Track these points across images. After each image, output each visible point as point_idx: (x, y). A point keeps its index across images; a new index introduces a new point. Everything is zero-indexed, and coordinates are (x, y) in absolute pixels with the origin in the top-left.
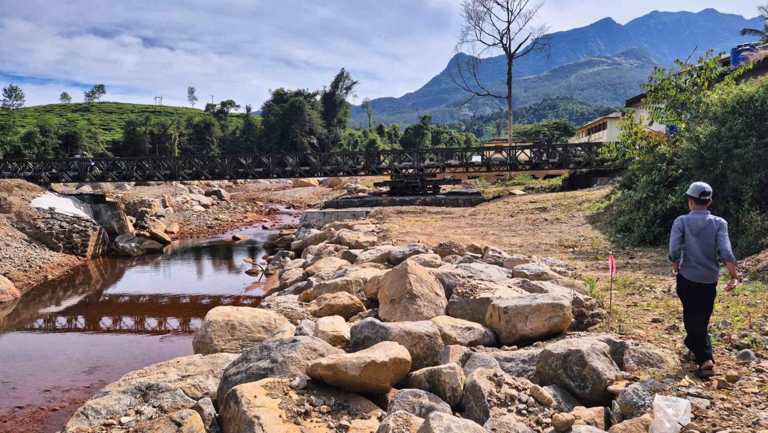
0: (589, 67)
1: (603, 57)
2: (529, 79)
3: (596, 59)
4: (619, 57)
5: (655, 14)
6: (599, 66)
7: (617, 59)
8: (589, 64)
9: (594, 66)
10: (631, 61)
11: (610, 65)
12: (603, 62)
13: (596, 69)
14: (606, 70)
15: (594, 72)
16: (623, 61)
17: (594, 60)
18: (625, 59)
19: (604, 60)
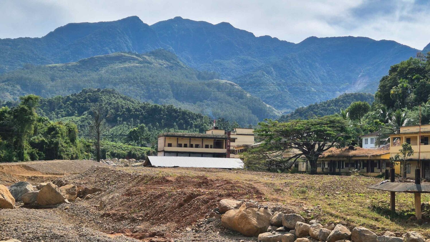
0: (120, 63)
1: (133, 54)
2: (55, 67)
3: (127, 55)
4: (149, 56)
5: (178, 19)
6: (130, 62)
7: (147, 57)
8: (120, 59)
9: (125, 62)
10: (160, 61)
11: (140, 62)
12: (134, 59)
13: (127, 65)
14: (137, 67)
15: (125, 68)
16: (153, 61)
17: (125, 56)
18: (155, 59)
19: (135, 57)
